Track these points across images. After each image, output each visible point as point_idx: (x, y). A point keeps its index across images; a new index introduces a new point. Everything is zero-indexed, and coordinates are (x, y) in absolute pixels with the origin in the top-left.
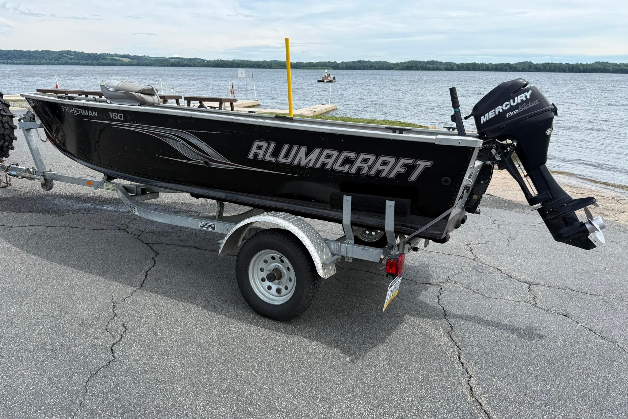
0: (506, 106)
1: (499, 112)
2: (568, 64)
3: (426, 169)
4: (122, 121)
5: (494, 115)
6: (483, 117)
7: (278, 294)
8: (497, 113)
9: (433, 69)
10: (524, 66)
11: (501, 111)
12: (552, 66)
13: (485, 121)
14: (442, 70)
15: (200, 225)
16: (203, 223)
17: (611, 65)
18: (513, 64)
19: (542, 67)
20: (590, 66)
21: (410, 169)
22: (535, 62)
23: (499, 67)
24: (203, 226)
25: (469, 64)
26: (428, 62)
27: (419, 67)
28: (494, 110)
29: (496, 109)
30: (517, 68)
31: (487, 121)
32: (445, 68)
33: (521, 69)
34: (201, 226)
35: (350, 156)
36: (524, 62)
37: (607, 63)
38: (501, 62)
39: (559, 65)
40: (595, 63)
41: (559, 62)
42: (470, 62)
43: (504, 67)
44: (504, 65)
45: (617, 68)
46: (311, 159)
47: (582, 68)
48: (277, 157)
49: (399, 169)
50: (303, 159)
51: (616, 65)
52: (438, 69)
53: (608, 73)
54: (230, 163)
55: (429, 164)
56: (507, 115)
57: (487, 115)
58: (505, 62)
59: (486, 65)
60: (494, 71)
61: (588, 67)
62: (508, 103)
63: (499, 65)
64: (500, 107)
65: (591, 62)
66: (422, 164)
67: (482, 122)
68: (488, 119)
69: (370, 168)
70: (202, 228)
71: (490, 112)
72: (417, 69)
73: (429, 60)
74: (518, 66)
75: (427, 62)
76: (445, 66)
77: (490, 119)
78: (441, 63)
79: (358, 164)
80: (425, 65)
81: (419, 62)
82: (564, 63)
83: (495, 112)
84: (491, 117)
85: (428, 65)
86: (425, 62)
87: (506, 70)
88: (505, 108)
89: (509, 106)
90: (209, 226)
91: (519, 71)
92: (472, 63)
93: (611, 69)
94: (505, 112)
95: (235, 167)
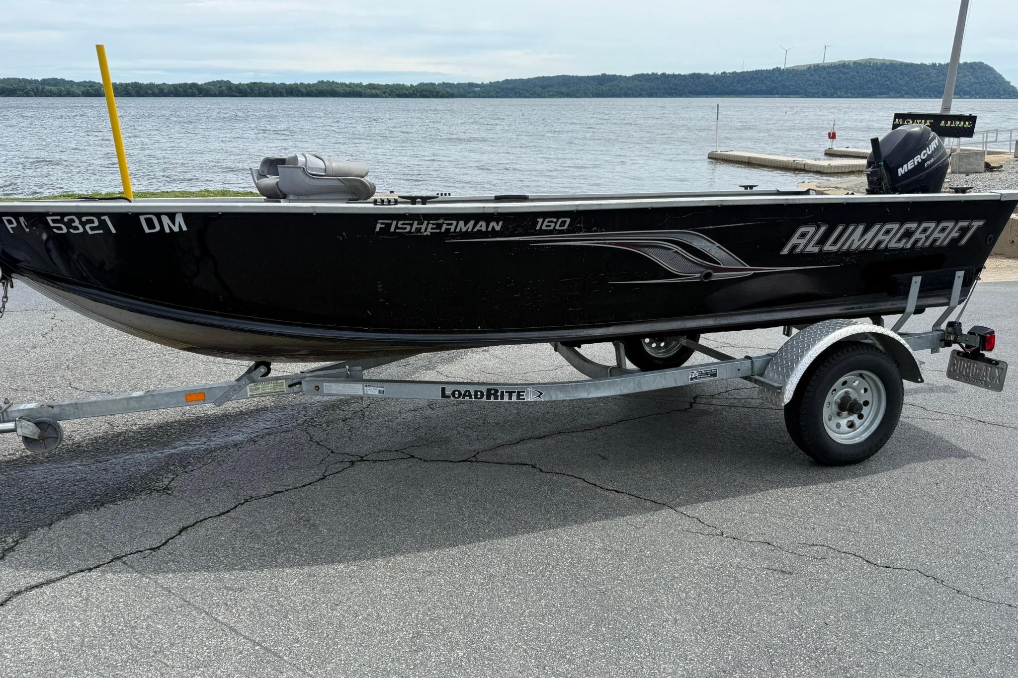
0: (924, 155)
1: (918, 162)
2: (283, 84)
3: (979, 228)
4: (568, 231)
5: (913, 166)
6: (901, 168)
7: (851, 429)
8: (916, 164)
9: (60, 95)
10: (220, 87)
11: (920, 161)
12: (262, 88)
13: (903, 173)
14: (78, 96)
15: (690, 377)
16: (695, 372)
17: (340, 85)
18: (202, 84)
19: (248, 89)
20: (313, 87)
21: (964, 231)
22: (235, 82)
23: (181, 89)
24: (696, 378)
25: (127, 85)
26: (45, 82)
27: (29, 90)
28: (912, 160)
29: (915, 158)
30: (210, 91)
31: (905, 173)
32: (83, 92)
33: (217, 93)
34: (692, 379)
35: (911, 228)
36: (218, 81)
37: (333, 82)
38: (183, 82)
39: (271, 86)
40: (319, 82)
41: (270, 82)
42: (129, 81)
43: (190, 90)
44: (188, 87)
45: (348, 89)
46: (854, 240)
47: (304, 91)
48: (823, 245)
49: (955, 234)
50: (856, 241)
51: (345, 84)
52: (70, 94)
53: (339, 97)
54: (748, 267)
55: (981, 223)
56: (926, 165)
57: (905, 166)
58: (189, 82)
59: (158, 86)
60: (174, 96)
61: (312, 88)
62: (925, 151)
63: (180, 85)
64: (919, 156)
65: (313, 81)
66: (977, 224)
67: (900, 175)
68: (906, 170)
69: (927, 238)
70: (694, 381)
71: (909, 163)
72: (27, 94)
73: (46, 77)
74: (212, 87)
75: (43, 80)
76: (83, 89)
77: (909, 170)
78: (71, 83)
79: (917, 235)
80: (40, 87)
81: (25, 81)
82: (278, 82)
83: (914, 162)
84: (910, 168)
85: (48, 88)
86: (37, 80)
87: (193, 95)
88: (923, 158)
89: (926, 155)
90: (707, 374)
91: (215, 95)
92: (132, 83)
93: (341, 92)
94: (924, 161)
95: (752, 272)
